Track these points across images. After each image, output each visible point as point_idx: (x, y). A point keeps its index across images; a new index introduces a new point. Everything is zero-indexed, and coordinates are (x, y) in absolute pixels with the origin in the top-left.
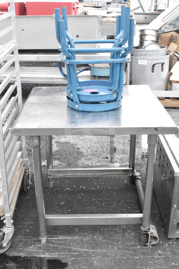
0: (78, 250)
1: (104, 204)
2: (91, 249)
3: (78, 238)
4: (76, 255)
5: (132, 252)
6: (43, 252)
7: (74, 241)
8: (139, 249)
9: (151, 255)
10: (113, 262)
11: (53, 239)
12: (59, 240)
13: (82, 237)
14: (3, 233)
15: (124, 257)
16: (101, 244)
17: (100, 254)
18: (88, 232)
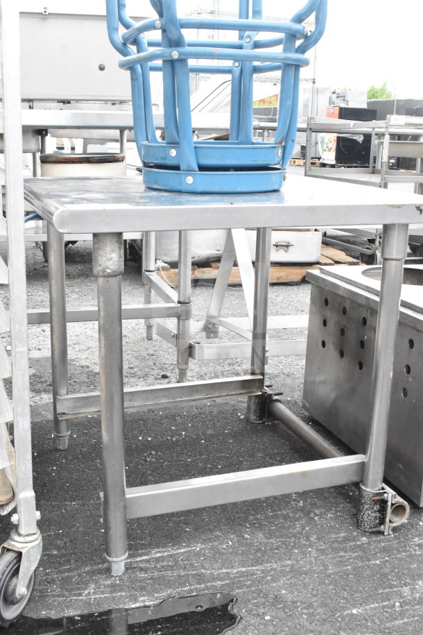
0: (222, 573)
1: (220, 464)
2: (253, 566)
3: (203, 546)
4: (223, 585)
5: (357, 552)
6: (131, 596)
7: (198, 554)
8: (369, 543)
9: (405, 551)
10: (330, 584)
11: (139, 559)
12: (157, 560)
13: (212, 542)
14: (15, 555)
15: (346, 568)
16: (271, 550)
17: (283, 573)
18: (221, 530)
